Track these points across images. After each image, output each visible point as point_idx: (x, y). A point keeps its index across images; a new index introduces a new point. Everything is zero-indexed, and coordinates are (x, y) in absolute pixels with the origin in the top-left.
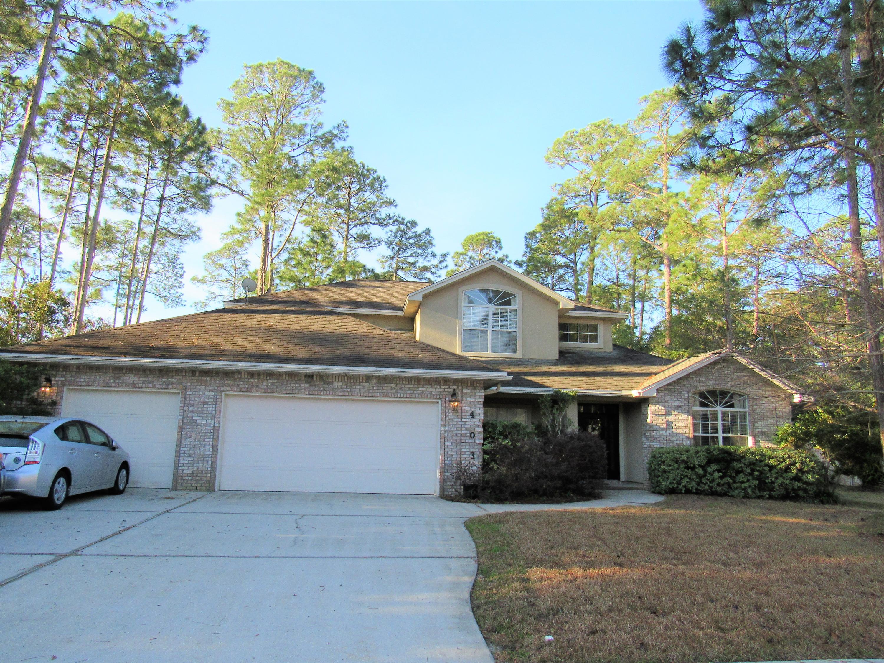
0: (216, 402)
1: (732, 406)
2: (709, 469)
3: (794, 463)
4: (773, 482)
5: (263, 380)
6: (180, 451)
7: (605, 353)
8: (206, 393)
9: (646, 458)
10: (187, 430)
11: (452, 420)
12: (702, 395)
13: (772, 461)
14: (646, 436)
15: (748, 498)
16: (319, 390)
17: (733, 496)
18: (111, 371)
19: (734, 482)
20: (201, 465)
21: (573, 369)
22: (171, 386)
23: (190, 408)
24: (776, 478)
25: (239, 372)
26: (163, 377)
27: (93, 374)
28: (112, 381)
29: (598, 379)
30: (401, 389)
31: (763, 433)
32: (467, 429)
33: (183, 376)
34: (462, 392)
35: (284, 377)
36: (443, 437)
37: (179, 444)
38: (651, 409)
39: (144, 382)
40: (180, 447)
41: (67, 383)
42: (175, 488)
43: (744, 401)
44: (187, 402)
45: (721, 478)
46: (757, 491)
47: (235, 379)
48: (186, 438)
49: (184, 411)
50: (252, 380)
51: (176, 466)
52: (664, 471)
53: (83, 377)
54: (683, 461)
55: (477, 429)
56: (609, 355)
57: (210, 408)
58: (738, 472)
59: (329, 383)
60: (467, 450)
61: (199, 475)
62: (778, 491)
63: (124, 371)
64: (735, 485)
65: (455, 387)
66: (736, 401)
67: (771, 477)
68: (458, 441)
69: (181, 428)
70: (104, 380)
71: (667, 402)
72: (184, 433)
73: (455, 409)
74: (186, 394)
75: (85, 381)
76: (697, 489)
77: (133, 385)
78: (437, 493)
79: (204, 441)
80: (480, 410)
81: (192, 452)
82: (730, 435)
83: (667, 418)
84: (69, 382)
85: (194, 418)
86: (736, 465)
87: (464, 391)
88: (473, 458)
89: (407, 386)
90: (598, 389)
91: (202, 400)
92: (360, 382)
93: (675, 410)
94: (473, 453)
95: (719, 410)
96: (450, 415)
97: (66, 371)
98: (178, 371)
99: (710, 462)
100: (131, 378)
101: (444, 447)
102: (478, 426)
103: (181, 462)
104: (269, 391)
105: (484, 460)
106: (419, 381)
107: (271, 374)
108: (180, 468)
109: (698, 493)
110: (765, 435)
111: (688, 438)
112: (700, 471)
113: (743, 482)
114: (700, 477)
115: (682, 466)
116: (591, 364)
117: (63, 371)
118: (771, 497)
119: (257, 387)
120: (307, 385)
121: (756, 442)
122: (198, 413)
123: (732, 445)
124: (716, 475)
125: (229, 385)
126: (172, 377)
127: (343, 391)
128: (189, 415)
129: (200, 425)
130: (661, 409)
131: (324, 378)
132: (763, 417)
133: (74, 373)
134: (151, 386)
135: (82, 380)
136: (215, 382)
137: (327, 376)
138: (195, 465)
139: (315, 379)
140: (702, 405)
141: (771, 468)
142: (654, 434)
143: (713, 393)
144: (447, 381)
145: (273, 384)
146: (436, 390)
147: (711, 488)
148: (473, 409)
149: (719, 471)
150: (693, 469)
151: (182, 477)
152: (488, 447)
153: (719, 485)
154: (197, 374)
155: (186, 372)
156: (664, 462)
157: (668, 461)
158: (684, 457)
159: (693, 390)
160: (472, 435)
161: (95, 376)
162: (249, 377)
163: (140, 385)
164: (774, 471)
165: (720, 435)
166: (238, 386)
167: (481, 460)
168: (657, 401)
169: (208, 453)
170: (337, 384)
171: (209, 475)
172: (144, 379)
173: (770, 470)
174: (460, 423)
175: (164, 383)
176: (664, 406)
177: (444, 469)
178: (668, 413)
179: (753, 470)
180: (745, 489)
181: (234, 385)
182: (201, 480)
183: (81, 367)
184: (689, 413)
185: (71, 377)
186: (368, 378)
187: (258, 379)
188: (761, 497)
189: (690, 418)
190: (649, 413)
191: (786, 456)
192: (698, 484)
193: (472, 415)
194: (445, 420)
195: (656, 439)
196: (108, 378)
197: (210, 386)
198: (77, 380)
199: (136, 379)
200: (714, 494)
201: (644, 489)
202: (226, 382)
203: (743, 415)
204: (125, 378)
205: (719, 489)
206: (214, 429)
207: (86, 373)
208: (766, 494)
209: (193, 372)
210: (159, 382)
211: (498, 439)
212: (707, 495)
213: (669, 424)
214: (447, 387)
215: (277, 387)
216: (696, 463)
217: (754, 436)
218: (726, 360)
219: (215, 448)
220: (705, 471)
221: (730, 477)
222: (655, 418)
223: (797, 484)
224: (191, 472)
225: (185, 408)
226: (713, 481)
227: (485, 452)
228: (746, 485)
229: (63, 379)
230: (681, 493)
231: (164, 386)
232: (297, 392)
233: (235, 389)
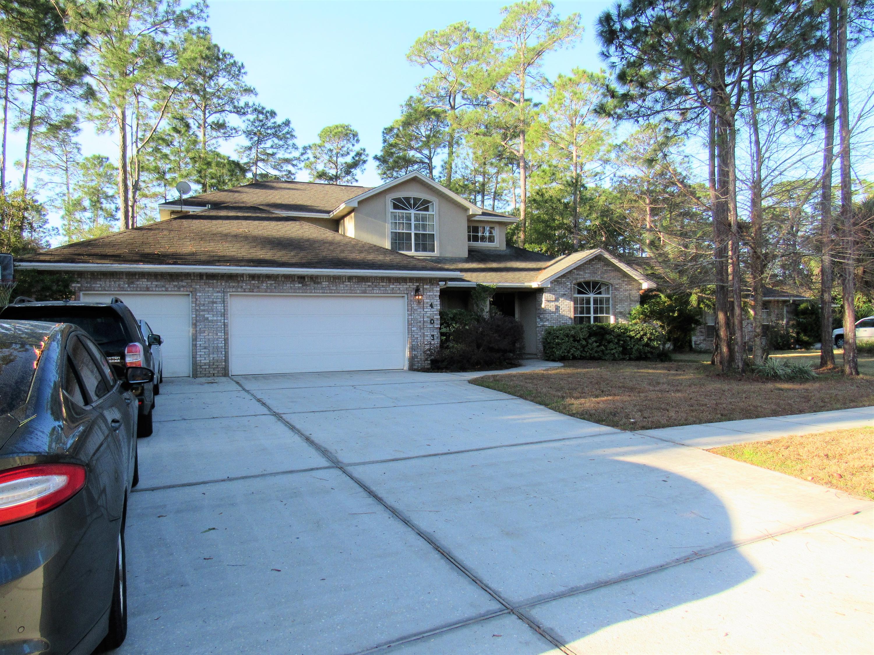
0: (224, 301)
1: (600, 293)
2: (590, 341)
3: (645, 334)
4: (632, 348)
5: (262, 282)
6: (196, 344)
7: (500, 251)
8: (215, 294)
9: (541, 335)
10: (200, 326)
11: (416, 310)
12: (579, 285)
13: (631, 333)
14: (540, 318)
15: (615, 360)
16: (310, 289)
17: (605, 360)
18: (124, 277)
19: (607, 349)
20: (215, 356)
21: (482, 266)
22: (182, 289)
23: (202, 308)
24: (634, 346)
25: (242, 275)
26: (174, 281)
27: (108, 280)
28: (127, 286)
29: (504, 274)
30: (376, 286)
31: (621, 313)
32: (428, 317)
33: (192, 279)
34: (423, 288)
35: (280, 278)
36: (410, 324)
37: (195, 339)
38: (545, 296)
39: (156, 286)
40: (196, 341)
41: (84, 289)
42: (195, 375)
43: (608, 288)
44: (198, 302)
45: (598, 346)
46: (621, 355)
47: (238, 282)
48: (200, 333)
49: (197, 310)
50: (253, 282)
51: (194, 357)
52: (558, 344)
53: (98, 282)
54: (572, 336)
55: (435, 317)
56: (504, 253)
57: (219, 307)
58: (609, 342)
59: (318, 283)
60: (428, 333)
61: (215, 364)
62: (635, 354)
63: (137, 277)
64: (607, 352)
65: (418, 284)
66: (603, 289)
67: (631, 344)
68: (422, 327)
69: (195, 325)
70: (119, 285)
71: (556, 291)
72: (198, 329)
73: (419, 302)
74: (196, 295)
75: (101, 287)
76: (581, 356)
77: (148, 289)
78: (406, 367)
79: (217, 335)
80: (437, 302)
81: (207, 345)
82: (599, 315)
83: (556, 303)
84: (87, 287)
85: (206, 316)
86: (608, 337)
87: (425, 287)
88: (433, 340)
89: (381, 284)
90: (506, 282)
91: (211, 300)
92: (343, 282)
93: (561, 297)
94: (433, 336)
95: (592, 296)
96: (415, 306)
97: (81, 278)
98: (187, 275)
99: (590, 336)
100: (144, 283)
101: (410, 331)
102: (436, 314)
103: (198, 353)
104: (269, 291)
105: (441, 341)
106: (390, 280)
107: (269, 277)
108: (198, 359)
109: (582, 358)
110: (622, 314)
111: (570, 318)
112: (584, 343)
113: (612, 349)
114: (584, 347)
115: (571, 339)
116: (494, 261)
117: (78, 278)
118: (630, 359)
119: (258, 287)
120: (300, 285)
121: (616, 319)
122: (208, 311)
123: (600, 322)
124: (595, 344)
125: (234, 287)
126: (182, 281)
127: (330, 289)
128: (201, 313)
129: (212, 321)
130: (551, 297)
131: (314, 279)
132: (621, 301)
133: (89, 280)
134: (164, 289)
135: (98, 285)
136: (221, 284)
137: (317, 277)
138: (211, 356)
139: (306, 280)
140: (580, 292)
141: (631, 338)
142: (546, 316)
143: (588, 283)
144: (412, 280)
145: (271, 284)
146: (403, 287)
147: (590, 354)
148: (432, 301)
149: (596, 342)
150: (578, 341)
151: (201, 366)
152: (444, 330)
153: (596, 352)
154: (205, 278)
155: (194, 276)
156: (558, 337)
157: (561, 336)
158: (573, 332)
159: (574, 282)
160: (432, 322)
161: (110, 282)
162: (251, 279)
163: (154, 289)
164: (633, 340)
165: (592, 315)
166: (242, 287)
167: (439, 341)
168: (550, 291)
169: (221, 345)
170: (325, 284)
171: (224, 363)
172: (156, 283)
173: (630, 340)
174: (423, 312)
175: (175, 286)
176: (554, 294)
177: (412, 349)
178: (557, 300)
179: (619, 340)
180: (614, 354)
181: (238, 287)
182: (217, 368)
183: (96, 274)
184: (571, 299)
185: (87, 283)
186: (350, 278)
187: (258, 281)
188: (624, 359)
189: (572, 303)
190: (543, 300)
191: (640, 329)
192: (581, 352)
193: (431, 306)
194: (411, 311)
195: (548, 320)
196: (122, 283)
197: (217, 288)
198: (93, 285)
199: (149, 283)
200: (592, 358)
201: (538, 359)
202: (231, 284)
203: (608, 300)
204: (138, 283)
205: (596, 355)
206: (224, 325)
207: (101, 279)
208: (627, 357)
209: (201, 276)
210: (170, 286)
211: (451, 324)
212: (588, 359)
213: (557, 308)
214: (411, 284)
215: (275, 287)
216: (581, 337)
217: (615, 315)
218: (599, 258)
219: (226, 340)
220: (588, 343)
221: (604, 345)
222: (548, 303)
223: (647, 349)
224: (208, 361)
225: (197, 308)
226: (592, 350)
227: (442, 334)
228: (614, 351)
229: (79, 285)
230: (569, 359)
231: (176, 289)
232: (293, 291)
233: (239, 290)
